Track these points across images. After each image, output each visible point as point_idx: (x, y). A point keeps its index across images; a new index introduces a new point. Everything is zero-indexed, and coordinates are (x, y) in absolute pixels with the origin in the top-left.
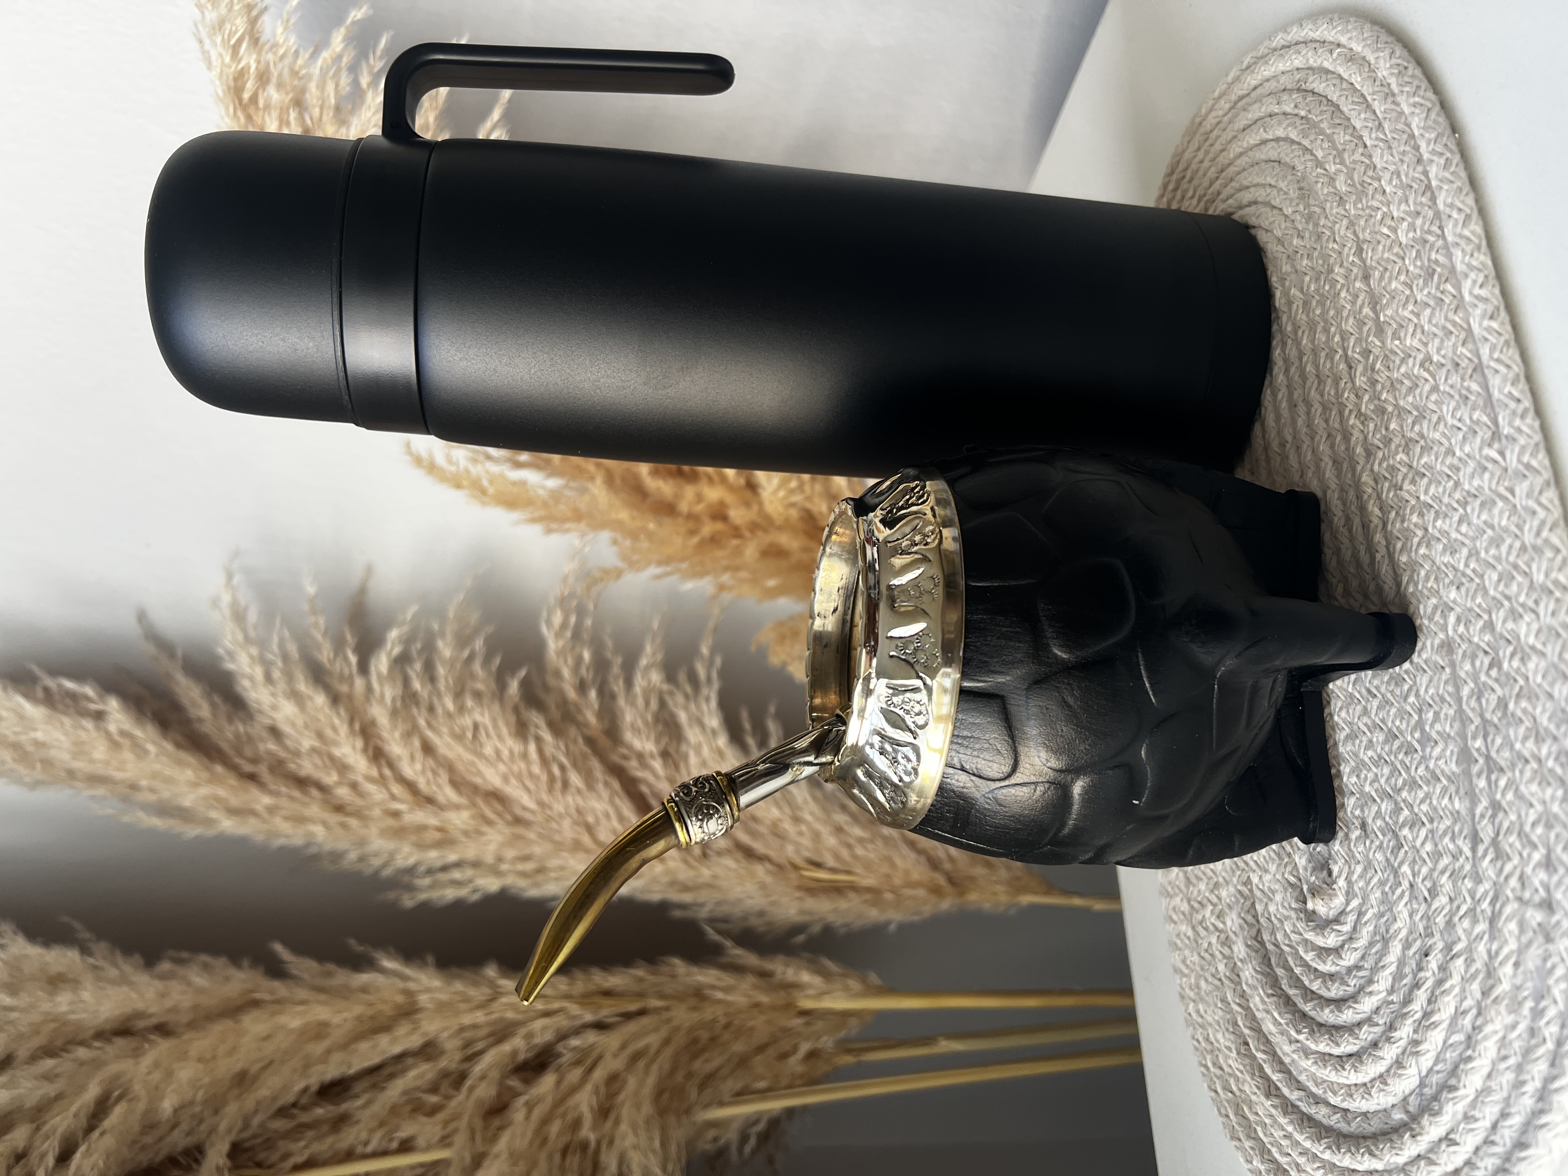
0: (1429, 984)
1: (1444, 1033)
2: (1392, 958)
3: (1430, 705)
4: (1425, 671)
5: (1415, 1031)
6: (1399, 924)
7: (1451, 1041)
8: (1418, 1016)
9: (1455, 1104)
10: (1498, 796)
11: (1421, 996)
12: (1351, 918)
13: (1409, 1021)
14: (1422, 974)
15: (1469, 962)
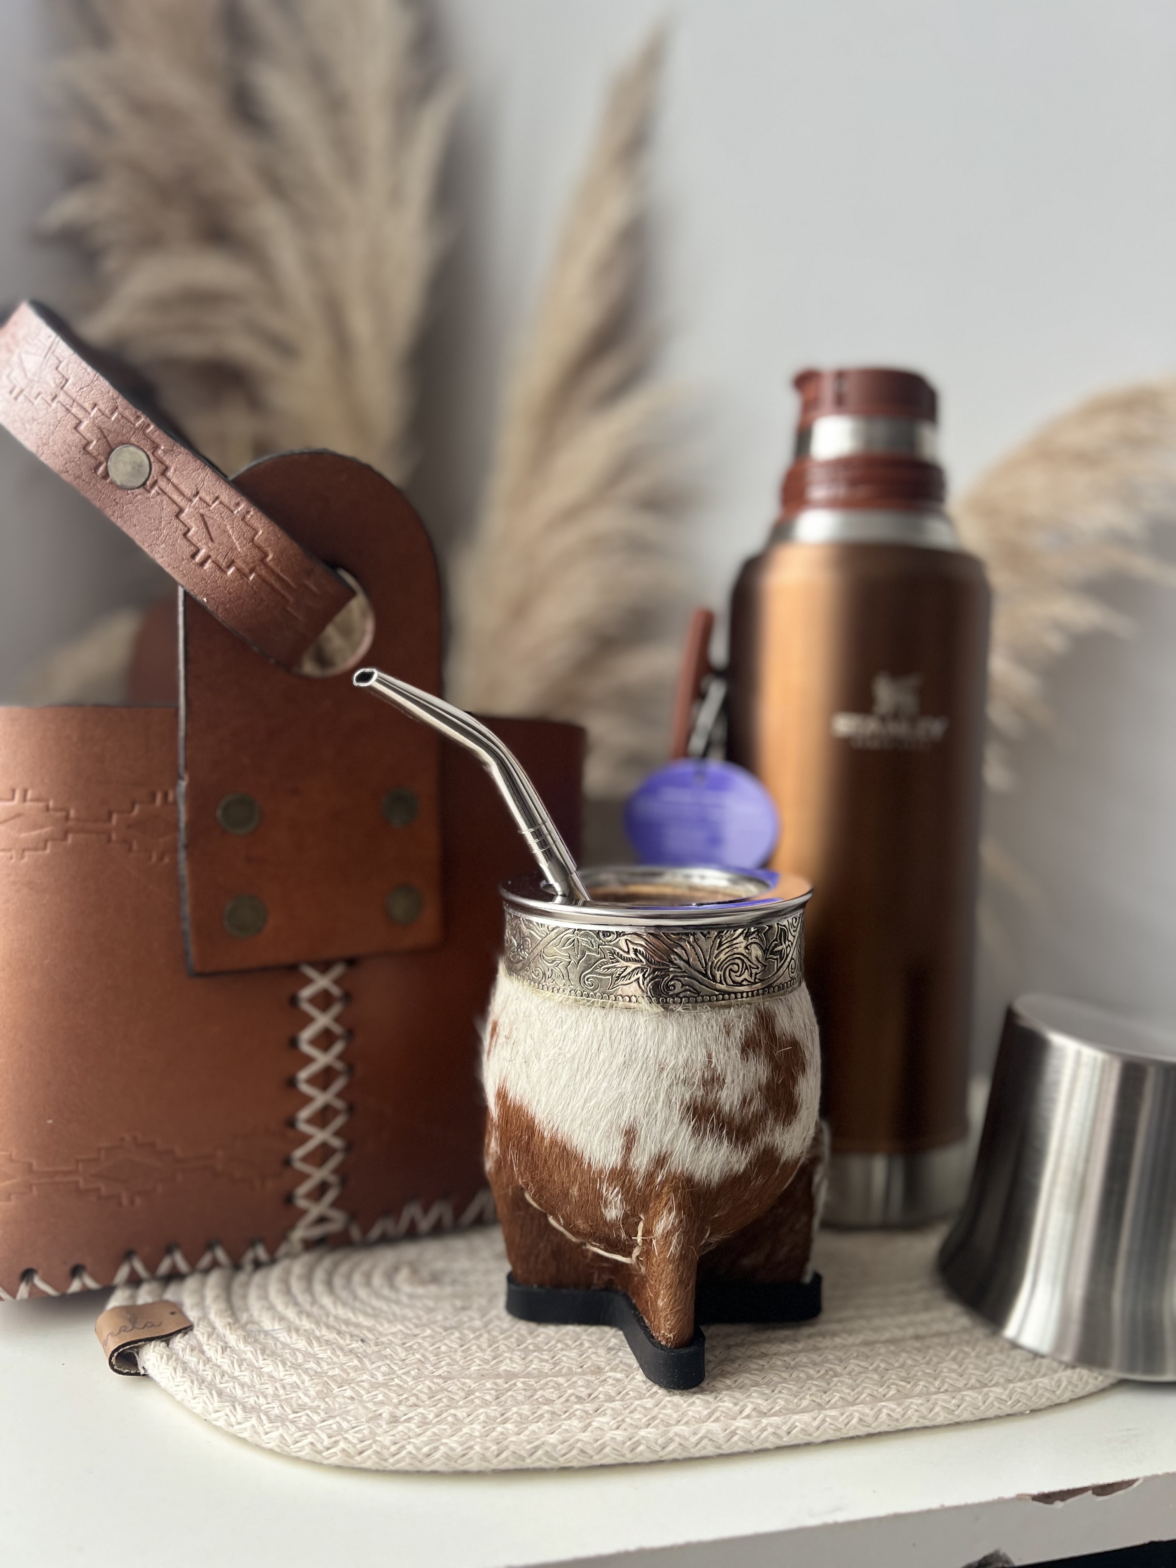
0: (341, 1342)
5: (305, 1330)
6: (386, 1325)
9: (252, 1352)
13: (313, 1326)
14: (348, 1337)
15: (355, 1368)
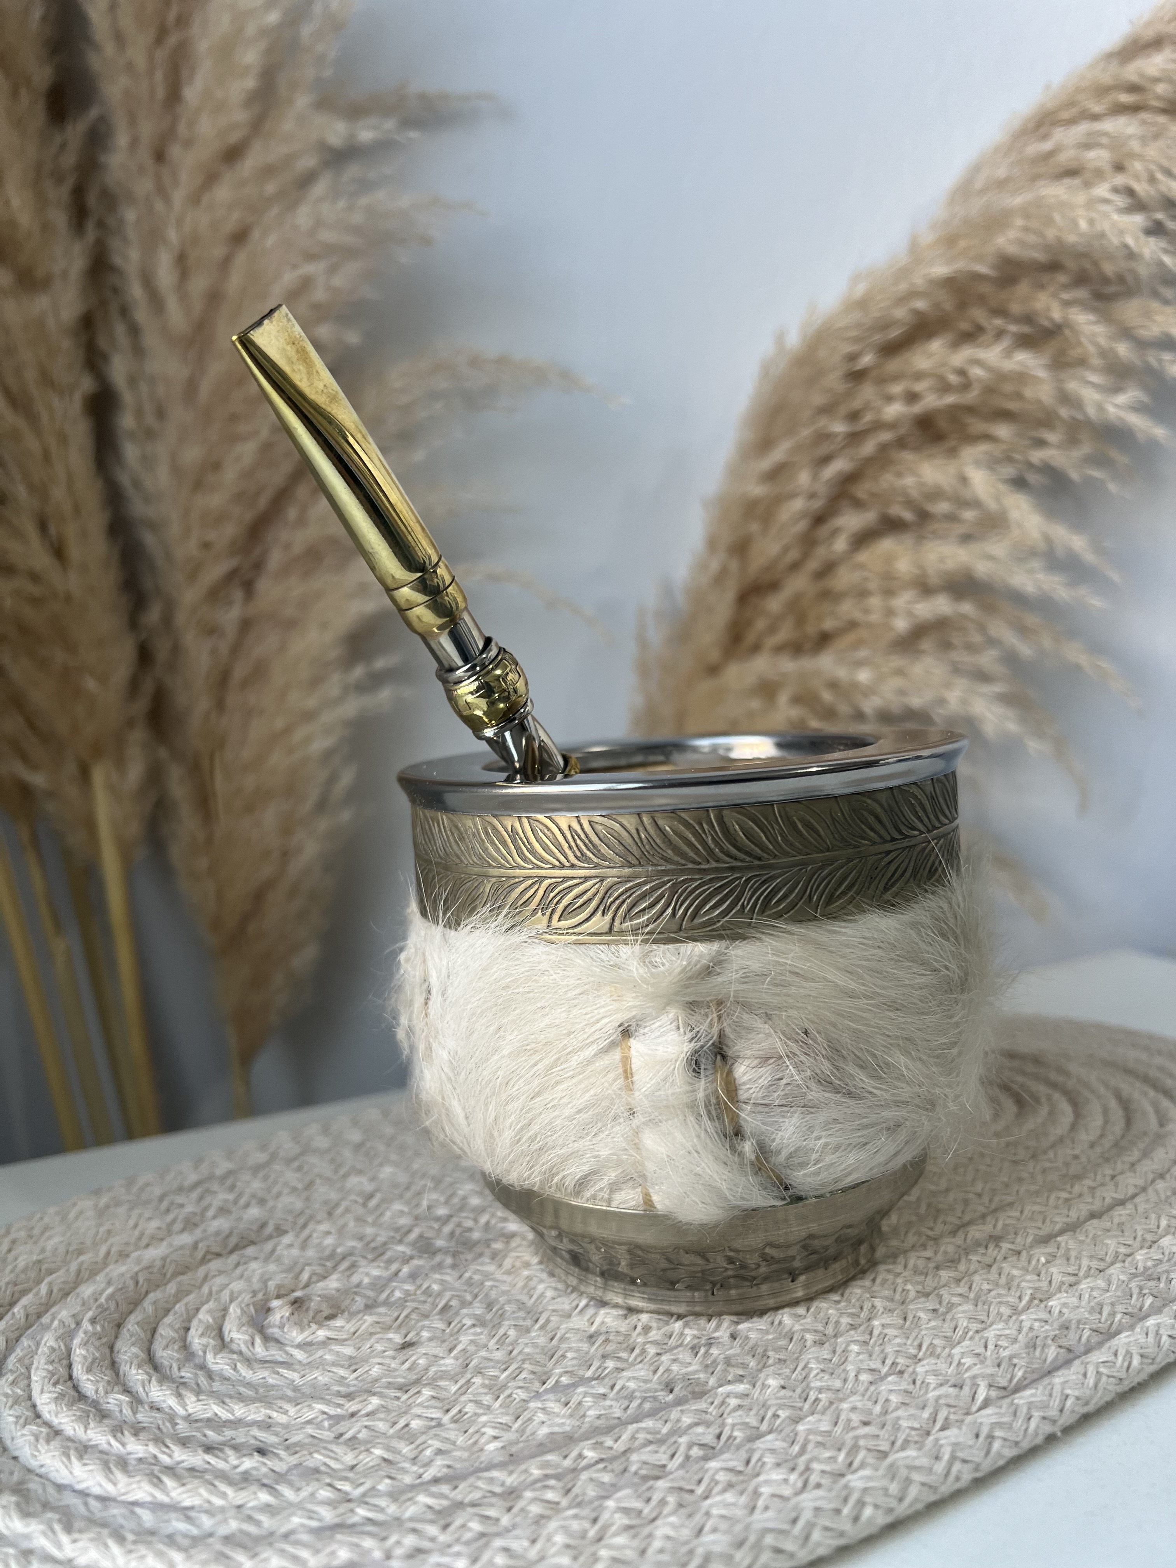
1: (148, 1499)
2: (239, 1411)
3: (612, 1387)
4: (655, 1372)
7: (138, 1510)
8: (165, 1459)
10: (528, 1494)
11: (197, 1459)
12: (275, 1354)
